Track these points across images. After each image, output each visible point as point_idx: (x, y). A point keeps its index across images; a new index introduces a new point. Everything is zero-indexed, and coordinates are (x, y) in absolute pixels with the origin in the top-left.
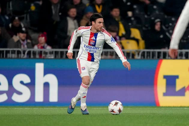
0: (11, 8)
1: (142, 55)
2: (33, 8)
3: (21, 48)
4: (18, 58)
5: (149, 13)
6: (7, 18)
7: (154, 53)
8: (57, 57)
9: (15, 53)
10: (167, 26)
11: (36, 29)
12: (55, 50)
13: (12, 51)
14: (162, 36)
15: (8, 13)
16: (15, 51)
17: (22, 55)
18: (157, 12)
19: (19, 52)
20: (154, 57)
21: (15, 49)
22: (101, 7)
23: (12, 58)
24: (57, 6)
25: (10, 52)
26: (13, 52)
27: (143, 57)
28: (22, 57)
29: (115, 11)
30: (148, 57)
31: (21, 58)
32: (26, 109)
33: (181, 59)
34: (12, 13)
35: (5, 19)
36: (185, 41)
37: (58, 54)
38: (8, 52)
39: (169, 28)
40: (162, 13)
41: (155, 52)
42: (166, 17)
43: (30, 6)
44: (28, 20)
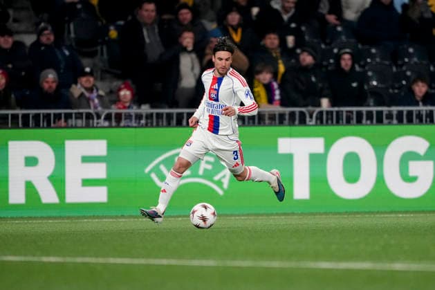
0: (72, 35)
1: (317, 119)
2: (113, 34)
3: (89, 107)
4: (88, 126)
5: (328, 41)
6: (67, 53)
7: (340, 113)
8: (160, 123)
9: (82, 118)
10: (362, 63)
11: (119, 72)
12: (155, 111)
13: (76, 113)
14: (354, 85)
15: (68, 43)
16: (81, 114)
17: (95, 121)
18: (343, 38)
19: (89, 116)
20: (341, 122)
21: (81, 111)
22: (240, 31)
23: (76, 127)
24: (154, 29)
25: (74, 116)
26: (78, 115)
27: (319, 122)
28: (95, 125)
29: (270, 38)
30: (330, 122)
31: (93, 127)
32: (106, 222)
33: (390, 123)
34: (74, 44)
35: (64, 54)
36: (396, 91)
37: (162, 118)
38: (68, 116)
39: (367, 68)
40: (353, 40)
41: (342, 111)
42: (360, 46)
43: (108, 30)
44: (105, 56)
